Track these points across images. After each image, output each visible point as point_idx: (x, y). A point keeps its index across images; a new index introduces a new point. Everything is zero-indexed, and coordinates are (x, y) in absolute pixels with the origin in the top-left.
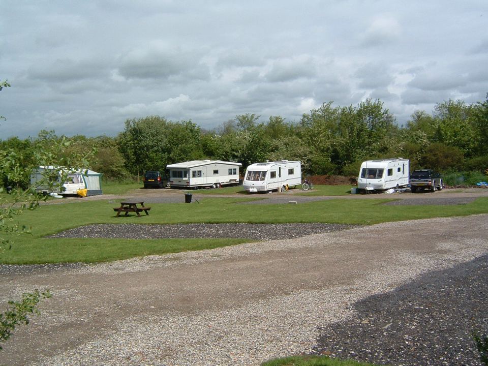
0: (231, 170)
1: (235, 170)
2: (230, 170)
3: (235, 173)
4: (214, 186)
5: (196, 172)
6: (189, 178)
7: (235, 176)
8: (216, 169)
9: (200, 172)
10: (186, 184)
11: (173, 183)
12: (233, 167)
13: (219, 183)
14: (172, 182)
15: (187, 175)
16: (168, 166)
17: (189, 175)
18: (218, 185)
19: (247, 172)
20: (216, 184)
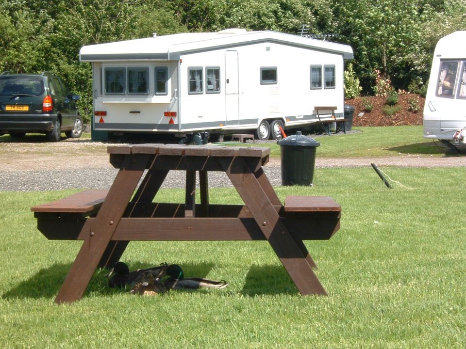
0: (319, 69)
1: (331, 69)
2: (315, 69)
3: (331, 84)
4: (264, 131)
5: (200, 72)
6: (176, 94)
7: (330, 91)
8: (268, 64)
9: (215, 72)
10: (165, 120)
11: (107, 120)
12: (324, 60)
13: (281, 121)
14: (104, 113)
15: (169, 83)
16: (86, 50)
17: (176, 85)
18: (276, 128)
19: (436, 64)
20: (269, 122)
